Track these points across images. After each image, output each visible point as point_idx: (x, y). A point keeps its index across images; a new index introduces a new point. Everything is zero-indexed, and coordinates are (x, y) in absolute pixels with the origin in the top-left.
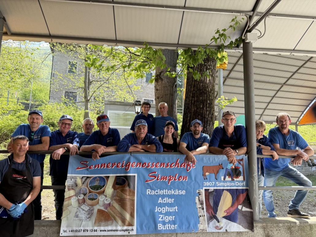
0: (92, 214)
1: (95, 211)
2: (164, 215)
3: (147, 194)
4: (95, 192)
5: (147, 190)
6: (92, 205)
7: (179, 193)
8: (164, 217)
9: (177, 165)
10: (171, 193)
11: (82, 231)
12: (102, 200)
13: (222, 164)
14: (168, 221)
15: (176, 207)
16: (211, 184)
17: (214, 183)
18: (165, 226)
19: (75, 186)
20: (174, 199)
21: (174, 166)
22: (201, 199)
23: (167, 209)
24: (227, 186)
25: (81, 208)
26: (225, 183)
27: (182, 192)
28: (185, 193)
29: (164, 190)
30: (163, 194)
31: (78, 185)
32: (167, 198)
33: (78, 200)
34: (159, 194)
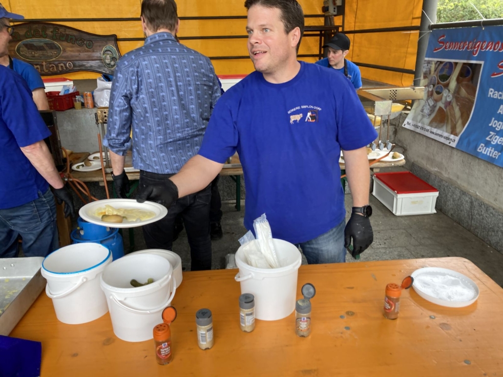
0: (434, 111)
3: (488, 95)
4: (442, 84)
6: (436, 101)
8: (494, 136)
11: (420, 127)
12: (445, 95)
14: (495, 143)
18: (487, 149)
19: (429, 73)
25: (428, 102)
33: (428, 91)
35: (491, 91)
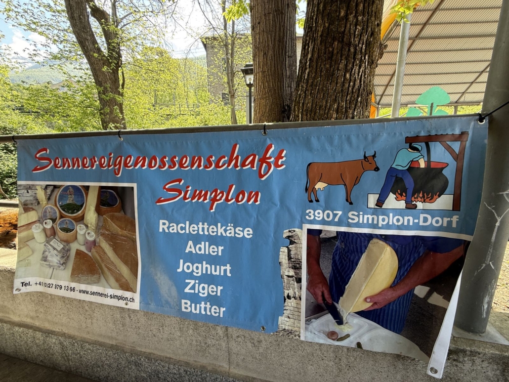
0: (68, 257)
1: (73, 253)
2: (197, 281)
3: (161, 230)
4: (70, 217)
5: (161, 222)
6: (67, 242)
7: (235, 233)
8: (197, 285)
9: (234, 162)
10: (217, 232)
11: (54, 286)
12: (82, 232)
13: (374, 156)
14: (206, 295)
15: (228, 265)
16: (328, 216)
17: (340, 213)
18: (198, 305)
19: (35, 203)
20: (223, 248)
21: (226, 165)
22: (296, 254)
23: (207, 268)
25: (51, 245)
27: (243, 231)
28: (251, 236)
29: (201, 223)
30: (196, 232)
31: (41, 203)
32: (207, 243)
33: (44, 230)
34: (187, 232)
35: (164, 224)
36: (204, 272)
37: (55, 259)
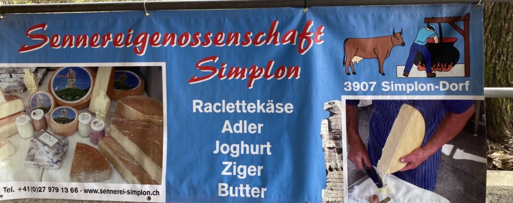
0: (65, 153)
1: (72, 147)
2: (235, 163)
3: (194, 111)
4: (69, 105)
5: (195, 102)
6: (64, 135)
7: (275, 109)
8: (235, 167)
9: (272, 38)
10: (256, 109)
11: (47, 190)
12: (85, 122)
13: (401, 33)
14: (245, 177)
15: (268, 143)
16: (364, 87)
17: (374, 83)
18: (237, 188)
19: (21, 90)
20: (262, 125)
21: (265, 41)
22: (335, 125)
23: (245, 148)
24: (414, 93)
25: (40, 141)
26: (408, 85)
27: (283, 107)
28: (292, 111)
29: (238, 102)
30: (233, 111)
31: (29, 89)
32: (245, 122)
33: (32, 122)
34: (224, 111)
35: (198, 104)
36: (242, 152)
37: (46, 157)
